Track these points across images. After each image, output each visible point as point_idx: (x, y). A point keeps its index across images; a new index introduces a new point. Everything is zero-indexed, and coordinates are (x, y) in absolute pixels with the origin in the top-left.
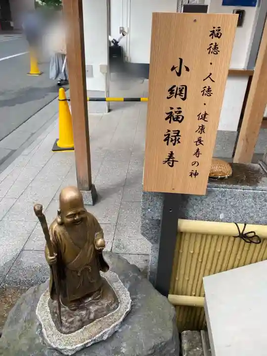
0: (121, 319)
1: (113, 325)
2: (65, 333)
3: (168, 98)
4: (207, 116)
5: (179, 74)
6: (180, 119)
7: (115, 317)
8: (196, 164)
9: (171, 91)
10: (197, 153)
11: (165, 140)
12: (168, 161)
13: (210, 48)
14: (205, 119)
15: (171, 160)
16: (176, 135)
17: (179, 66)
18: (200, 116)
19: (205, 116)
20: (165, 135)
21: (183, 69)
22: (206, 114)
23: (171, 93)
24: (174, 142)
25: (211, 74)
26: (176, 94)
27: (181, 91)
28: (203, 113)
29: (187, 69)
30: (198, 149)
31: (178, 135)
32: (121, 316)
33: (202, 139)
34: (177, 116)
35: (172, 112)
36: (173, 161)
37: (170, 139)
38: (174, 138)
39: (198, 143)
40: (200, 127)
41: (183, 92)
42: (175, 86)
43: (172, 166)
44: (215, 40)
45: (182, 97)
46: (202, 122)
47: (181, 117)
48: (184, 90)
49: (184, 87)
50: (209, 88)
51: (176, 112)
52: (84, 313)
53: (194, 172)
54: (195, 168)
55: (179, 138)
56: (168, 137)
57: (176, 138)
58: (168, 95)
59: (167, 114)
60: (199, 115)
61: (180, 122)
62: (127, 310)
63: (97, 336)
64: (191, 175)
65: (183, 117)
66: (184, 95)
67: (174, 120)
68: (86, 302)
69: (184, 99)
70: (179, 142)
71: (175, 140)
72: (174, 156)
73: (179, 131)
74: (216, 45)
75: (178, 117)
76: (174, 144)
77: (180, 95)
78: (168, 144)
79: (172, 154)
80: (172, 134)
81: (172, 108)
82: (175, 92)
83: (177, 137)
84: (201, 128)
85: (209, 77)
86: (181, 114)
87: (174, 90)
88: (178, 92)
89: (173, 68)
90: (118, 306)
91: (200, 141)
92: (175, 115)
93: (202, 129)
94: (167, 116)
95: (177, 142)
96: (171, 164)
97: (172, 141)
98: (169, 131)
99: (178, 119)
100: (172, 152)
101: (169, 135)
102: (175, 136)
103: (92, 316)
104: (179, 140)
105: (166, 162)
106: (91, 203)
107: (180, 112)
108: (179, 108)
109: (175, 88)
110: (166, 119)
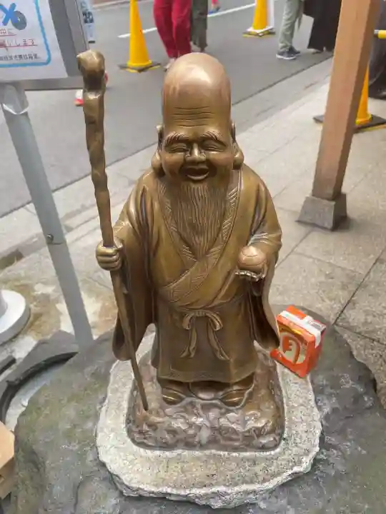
1: (245, 487)
2: (133, 440)
7: (257, 469)
32: (274, 476)
62: (296, 469)
63: (195, 491)
68: (201, 395)
90: (276, 446)
106: (329, 223)
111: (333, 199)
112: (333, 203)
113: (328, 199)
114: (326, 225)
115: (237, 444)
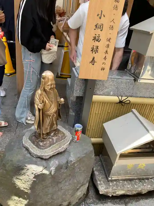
0: (69, 142)
1: (66, 145)
3: (95, 29)
5: (100, 18)
6: (99, 40)
7: (66, 141)
8: (104, 64)
9: (96, 26)
10: (105, 58)
11: (91, 51)
12: (92, 62)
13: (114, 7)
14: (110, 41)
15: (93, 61)
16: (96, 48)
17: (100, 15)
19: (110, 40)
20: (92, 48)
21: (102, 16)
22: (110, 39)
23: (96, 27)
24: (95, 52)
26: (98, 28)
27: (100, 26)
28: (109, 38)
29: (104, 16)
30: (106, 56)
31: (97, 48)
33: (108, 51)
35: (96, 37)
36: (94, 62)
37: (94, 50)
38: (95, 50)
41: (101, 27)
42: (98, 24)
44: (117, 3)
46: (108, 43)
47: (99, 39)
48: (102, 26)
50: (112, 26)
51: (97, 37)
52: (51, 140)
54: (103, 66)
56: (93, 49)
57: (96, 50)
58: (95, 28)
59: (93, 37)
60: (107, 39)
61: (99, 42)
62: (71, 139)
63: (59, 149)
64: (102, 69)
65: (100, 40)
66: (101, 28)
67: (96, 41)
68: (50, 135)
69: (101, 31)
70: (98, 52)
71: (96, 51)
72: (95, 59)
73: (98, 46)
74: (117, 6)
75: (98, 40)
76: (95, 53)
77: (100, 28)
78: (92, 53)
79: (94, 58)
81: (96, 35)
82: (98, 27)
83: (97, 50)
84: (108, 45)
85: (113, 20)
88: (99, 27)
89: (98, 15)
90: (66, 137)
91: (107, 52)
92: (97, 38)
94: (93, 38)
95: (97, 52)
96: (93, 64)
97: (95, 51)
98: (94, 46)
99: (98, 41)
100: (94, 57)
101: (93, 48)
102: (96, 49)
103: (55, 141)
104: (98, 51)
105: (91, 62)
107: (99, 37)
108: (99, 35)
109: (98, 25)
110: (93, 40)
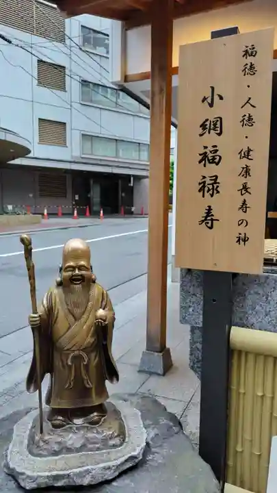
3: (201, 135)
4: (251, 153)
5: (211, 105)
6: (217, 161)
8: (245, 223)
9: (203, 126)
10: (244, 207)
11: (200, 191)
12: (206, 220)
13: (245, 69)
14: (249, 157)
15: (209, 219)
16: (213, 181)
17: (210, 97)
18: (243, 153)
19: (248, 153)
20: (200, 184)
21: (216, 98)
22: (249, 150)
23: (204, 129)
24: (211, 192)
25: (250, 99)
26: (210, 129)
27: (215, 125)
28: (245, 149)
29: (221, 98)
30: (245, 201)
31: (215, 183)
32: (120, 457)
33: (248, 186)
34: (214, 156)
35: (206, 153)
36: (212, 220)
37: (206, 189)
38: (211, 187)
39: (243, 192)
40: (243, 168)
41: (218, 125)
42: (207, 120)
43: (211, 228)
44: (250, 59)
45: (217, 132)
46: (245, 161)
47: (218, 158)
48: (219, 123)
49: (219, 119)
50: (250, 116)
51: (211, 152)
53: (243, 236)
54: (242, 229)
55: (218, 187)
56: (204, 186)
57: (213, 186)
58: (201, 131)
59: (200, 155)
60: (241, 152)
61: (217, 164)
62: (132, 454)
64: (239, 241)
65: (220, 157)
66: (219, 129)
67: (210, 163)
68: (76, 422)
69: (219, 134)
70: (218, 192)
71: (213, 189)
72: (213, 212)
73: (216, 177)
74: (252, 65)
75: (214, 158)
76: (212, 196)
77: (214, 130)
78: (203, 196)
79: (210, 209)
80: (208, 181)
81: (205, 147)
82: (208, 127)
83: (215, 186)
84: (245, 170)
85: (247, 102)
86: (218, 153)
87: (206, 125)
88: (212, 126)
89: (204, 99)
91: (245, 188)
92: (210, 156)
93: (246, 172)
94: (201, 157)
95: (215, 192)
96: (209, 225)
97: (209, 190)
98: (204, 177)
99: (215, 161)
100: (209, 207)
101: (204, 182)
102: (212, 184)
104: (218, 189)
105: (203, 221)
106: (160, 371)
107: (217, 151)
108: (216, 146)
109: (208, 123)
110: (200, 162)
111: (161, 352)
112: (161, 354)
113: (157, 352)
114: (159, 372)
115: (97, 446)
